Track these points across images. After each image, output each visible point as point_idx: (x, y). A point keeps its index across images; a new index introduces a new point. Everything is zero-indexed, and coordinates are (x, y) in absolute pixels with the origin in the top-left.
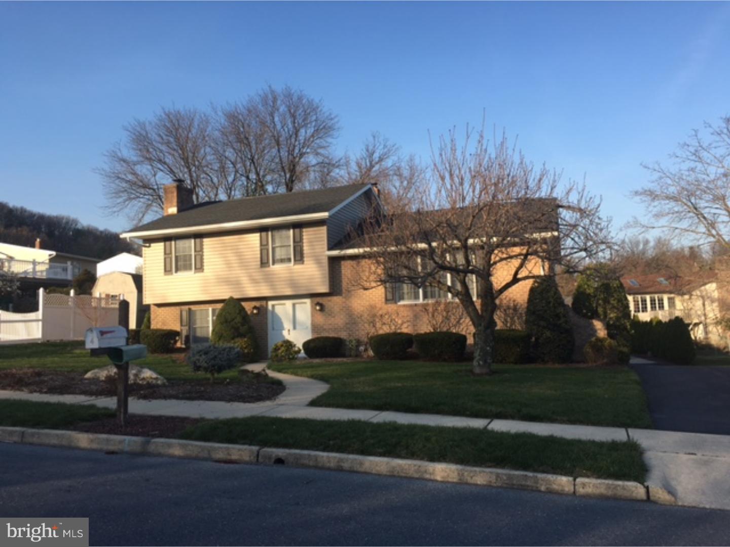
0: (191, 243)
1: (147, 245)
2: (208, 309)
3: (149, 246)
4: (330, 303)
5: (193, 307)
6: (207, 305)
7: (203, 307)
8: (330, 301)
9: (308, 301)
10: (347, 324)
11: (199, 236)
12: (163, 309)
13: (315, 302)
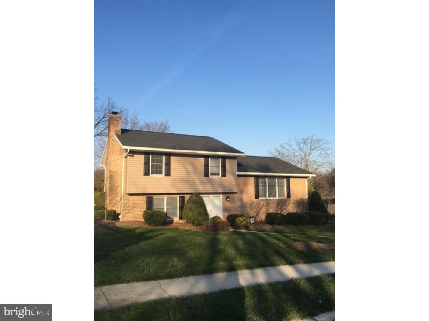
0: (162, 158)
1: (132, 155)
2: (164, 198)
3: (133, 156)
4: (231, 197)
5: (154, 197)
6: (165, 196)
7: (162, 196)
8: (232, 196)
9: (221, 196)
10: (239, 208)
11: (168, 155)
12: (133, 196)
13: (227, 197)
